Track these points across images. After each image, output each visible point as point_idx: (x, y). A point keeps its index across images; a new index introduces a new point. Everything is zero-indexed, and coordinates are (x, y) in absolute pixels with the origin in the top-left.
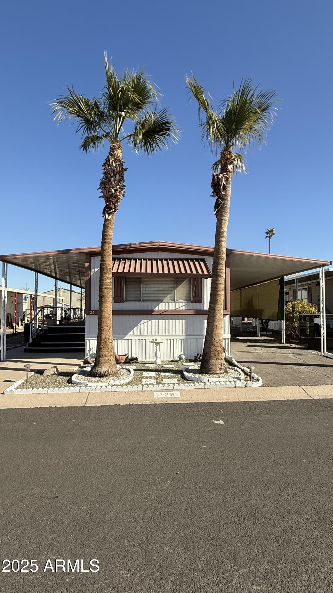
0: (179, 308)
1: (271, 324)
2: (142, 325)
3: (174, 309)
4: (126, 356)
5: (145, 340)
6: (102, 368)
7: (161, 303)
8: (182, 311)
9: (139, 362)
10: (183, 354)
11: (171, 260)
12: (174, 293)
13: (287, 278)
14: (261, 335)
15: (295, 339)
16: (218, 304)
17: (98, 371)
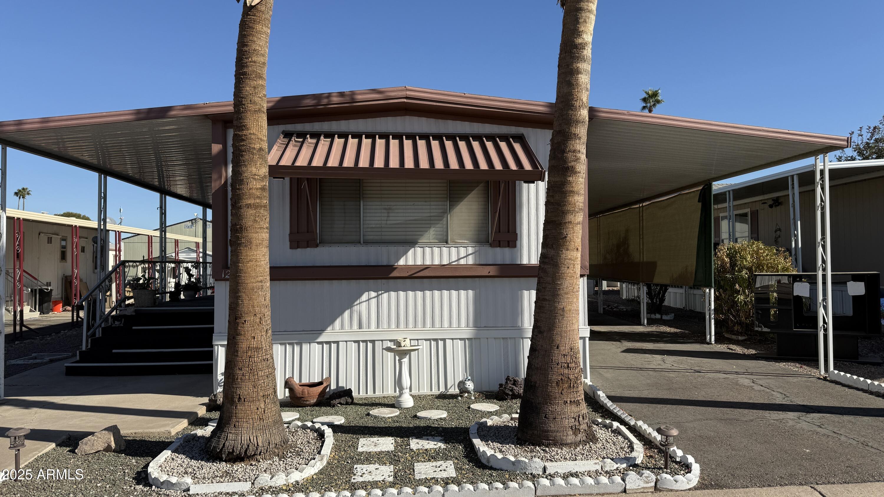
0: (459, 259)
1: (672, 294)
2: (364, 305)
3: (445, 262)
4: (320, 388)
5: (373, 342)
6: (237, 434)
7: (413, 249)
8: (466, 267)
9: (355, 401)
10: (470, 378)
11: (438, 137)
12: (445, 223)
13: (718, 186)
14: (651, 322)
15: (737, 331)
16: (568, 250)
17: (227, 444)
